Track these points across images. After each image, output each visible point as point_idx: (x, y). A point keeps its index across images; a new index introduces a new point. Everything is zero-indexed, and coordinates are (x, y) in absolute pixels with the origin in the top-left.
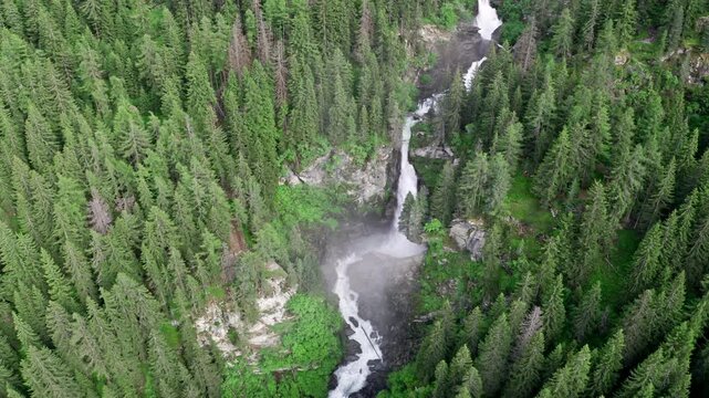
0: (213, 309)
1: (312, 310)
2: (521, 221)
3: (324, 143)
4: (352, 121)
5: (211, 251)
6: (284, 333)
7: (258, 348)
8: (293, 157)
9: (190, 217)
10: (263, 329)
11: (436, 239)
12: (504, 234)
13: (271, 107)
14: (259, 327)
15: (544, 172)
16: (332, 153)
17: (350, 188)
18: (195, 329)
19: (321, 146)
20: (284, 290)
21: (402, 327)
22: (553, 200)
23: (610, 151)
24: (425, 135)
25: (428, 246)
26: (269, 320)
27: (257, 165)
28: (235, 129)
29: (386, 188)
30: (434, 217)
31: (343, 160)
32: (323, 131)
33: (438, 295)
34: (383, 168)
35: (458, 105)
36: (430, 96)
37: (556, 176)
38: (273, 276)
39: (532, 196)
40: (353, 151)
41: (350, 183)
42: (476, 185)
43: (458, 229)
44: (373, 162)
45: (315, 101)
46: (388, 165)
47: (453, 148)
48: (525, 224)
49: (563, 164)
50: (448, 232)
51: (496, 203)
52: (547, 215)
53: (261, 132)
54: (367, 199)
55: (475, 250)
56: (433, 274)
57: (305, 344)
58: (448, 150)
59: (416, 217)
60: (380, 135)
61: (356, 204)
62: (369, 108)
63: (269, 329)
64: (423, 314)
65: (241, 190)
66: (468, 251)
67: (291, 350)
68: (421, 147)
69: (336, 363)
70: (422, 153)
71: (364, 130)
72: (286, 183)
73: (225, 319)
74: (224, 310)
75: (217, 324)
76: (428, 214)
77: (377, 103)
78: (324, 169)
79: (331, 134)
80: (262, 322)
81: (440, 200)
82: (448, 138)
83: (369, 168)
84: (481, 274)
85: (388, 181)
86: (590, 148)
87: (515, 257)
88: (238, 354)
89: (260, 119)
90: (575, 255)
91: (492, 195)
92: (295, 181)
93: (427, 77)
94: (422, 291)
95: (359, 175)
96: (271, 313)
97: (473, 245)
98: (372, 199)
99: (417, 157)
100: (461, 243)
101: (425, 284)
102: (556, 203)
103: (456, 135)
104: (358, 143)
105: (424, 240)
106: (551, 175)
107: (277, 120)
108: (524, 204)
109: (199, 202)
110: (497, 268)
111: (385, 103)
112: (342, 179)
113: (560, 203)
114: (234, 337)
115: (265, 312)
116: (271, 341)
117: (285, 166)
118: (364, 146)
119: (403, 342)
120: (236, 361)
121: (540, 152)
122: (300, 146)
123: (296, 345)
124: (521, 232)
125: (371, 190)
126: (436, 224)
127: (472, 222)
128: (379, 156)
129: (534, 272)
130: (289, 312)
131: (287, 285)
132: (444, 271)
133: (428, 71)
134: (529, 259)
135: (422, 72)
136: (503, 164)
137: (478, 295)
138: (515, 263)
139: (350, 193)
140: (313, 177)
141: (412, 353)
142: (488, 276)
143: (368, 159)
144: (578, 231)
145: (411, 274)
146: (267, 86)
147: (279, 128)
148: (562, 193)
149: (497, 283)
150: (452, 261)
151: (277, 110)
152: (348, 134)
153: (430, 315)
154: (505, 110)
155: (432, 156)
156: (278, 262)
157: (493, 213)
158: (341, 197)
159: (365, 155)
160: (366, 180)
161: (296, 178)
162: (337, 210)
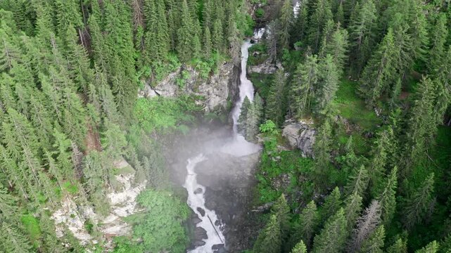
0: (68, 203)
1: (159, 203)
2: (348, 120)
3: (174, 59)
4: (197, 40)
5: (62, 150)
6: (136, 224)
7: (113, 237)
8: (149, 73)
9: (48, 120)
10: (116, 220)
11: (270, 138)
12: (333, 132)
13: (129, 30)
14: (112, 219)
15: (369, 75)
16: (182, 69)
17: (197, 98)
18: (53, 221)
19: (171, 63)
20: (133, 186)
21: (242, 216)
22: (377, 99)
23: (427, 55)
24: (260, 54)
25: (263, 146)
26: (122, 212)
27: (115, 77)
28: (98, 47)
29: (228, 99)
30: (268, 119)
31: (190, 76)
32: (173, 51)
33: (273, 188)
34: (225, 82)
35: (288, 25)
36: (264, 26)
37: (381, 76)
38: (123, 173)
39: (358, 97)
40: (199, 66)
41: (197, 94)
42: (307, 86)
43: (290, 130)
44: (216, 76)
45: (166, 24)
46: (230, 80)
47: (284, 63)
48: (352, 122)
49: (388, 65)
50: (281, 133)
51: (326, 103)
52: (372, 114)
53: (121, 51)
54: (212, 108)
55: (306, 148)
56: (268, 170)
57: (154, 233)
58: (279, 65)
59: (253, 120)
60: (222, 53)
61: (203, 113)
62: (212, 29)
63: (122, 220)
64: (260, 205)
65: (95, 96)
66: (299, 149)
67: (142, 238)
68: (257, 64)
69: (185, 248)
70: (258, 70)
71: (208, 48)
72: (145, 96)
73: (81, 212)
74: (78, 205)
75: (72, 216)
76: (263, 116)
77: (218, 24)
78: (175, 83)
79: (180, 51)
80: (115, 214)
81: (274, 103)
82: (279, 55)
83: (213, 81)
84: (312, 169)
85: (230, 93)
86: (409, 52)
87: (343, 152)
88: (95, 242)
89: (120, 40)
90: (402, 149)
91: (322, 95)
92: (152, 94)
93: (261, 11)
94: (259, 185)
95: (204, 88)
96: (122, 207)
97: (304, 143)
98: (217, 108)
99: (253, 73)
100: (293, 142)
101: (261, 179)
102: (380, 103)
103: (287, 51)
104: (203, 59)
105: (260, 140)
106: (377, 76)
107: (135, 41)
108: (350, 104)
109: (55, 106)
110: (327, 163)
111: (225, 26)
112: (190, 91)
113: (384, 102)
114: (89, 228)
115: (117, 205)
116: (125, 231)
117: (143, 82)
118: (208, 62)
119: (242, 229)
120: (94, 248)
121: (363, 58)
122: (155, 64)
123: (146, 234)
124: (348, 130)
125: (215, 101)
126: (270, 124)
127: (302, 122)
128: (222, 72)
129: (366, 166)
130: (139, 205)
131: (136, 181)
132: (278, 167)
133: (262, 7)
134: (358, 155)
135: (257, 7)
136: (332, 66)
137: (308, 188)
138: (344, 158)
139: (198, 103)
140: (167, 90)
141: (250, 239)
142: (319, 172)
143: (211, 73)
144: (405, 126)
145: (249, 170)
146: (125, 11)
147: (137, 49)
148: (386, 93)
149: (326, 177)
150: (285, 158)
151: (135, 33)
152: (194, 52)
153: (266, 205)
154: (330, 22)
155: (266, 73)
156: (128, 160)
157: (323, 112)
158: (190, 106)
159: (209, 69)
160: (211, 92)
161: (153, 91)
162: (187, 118)
